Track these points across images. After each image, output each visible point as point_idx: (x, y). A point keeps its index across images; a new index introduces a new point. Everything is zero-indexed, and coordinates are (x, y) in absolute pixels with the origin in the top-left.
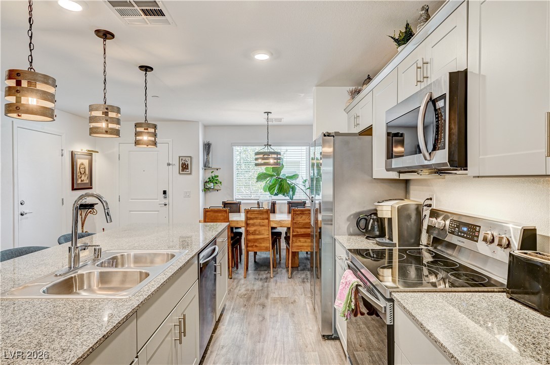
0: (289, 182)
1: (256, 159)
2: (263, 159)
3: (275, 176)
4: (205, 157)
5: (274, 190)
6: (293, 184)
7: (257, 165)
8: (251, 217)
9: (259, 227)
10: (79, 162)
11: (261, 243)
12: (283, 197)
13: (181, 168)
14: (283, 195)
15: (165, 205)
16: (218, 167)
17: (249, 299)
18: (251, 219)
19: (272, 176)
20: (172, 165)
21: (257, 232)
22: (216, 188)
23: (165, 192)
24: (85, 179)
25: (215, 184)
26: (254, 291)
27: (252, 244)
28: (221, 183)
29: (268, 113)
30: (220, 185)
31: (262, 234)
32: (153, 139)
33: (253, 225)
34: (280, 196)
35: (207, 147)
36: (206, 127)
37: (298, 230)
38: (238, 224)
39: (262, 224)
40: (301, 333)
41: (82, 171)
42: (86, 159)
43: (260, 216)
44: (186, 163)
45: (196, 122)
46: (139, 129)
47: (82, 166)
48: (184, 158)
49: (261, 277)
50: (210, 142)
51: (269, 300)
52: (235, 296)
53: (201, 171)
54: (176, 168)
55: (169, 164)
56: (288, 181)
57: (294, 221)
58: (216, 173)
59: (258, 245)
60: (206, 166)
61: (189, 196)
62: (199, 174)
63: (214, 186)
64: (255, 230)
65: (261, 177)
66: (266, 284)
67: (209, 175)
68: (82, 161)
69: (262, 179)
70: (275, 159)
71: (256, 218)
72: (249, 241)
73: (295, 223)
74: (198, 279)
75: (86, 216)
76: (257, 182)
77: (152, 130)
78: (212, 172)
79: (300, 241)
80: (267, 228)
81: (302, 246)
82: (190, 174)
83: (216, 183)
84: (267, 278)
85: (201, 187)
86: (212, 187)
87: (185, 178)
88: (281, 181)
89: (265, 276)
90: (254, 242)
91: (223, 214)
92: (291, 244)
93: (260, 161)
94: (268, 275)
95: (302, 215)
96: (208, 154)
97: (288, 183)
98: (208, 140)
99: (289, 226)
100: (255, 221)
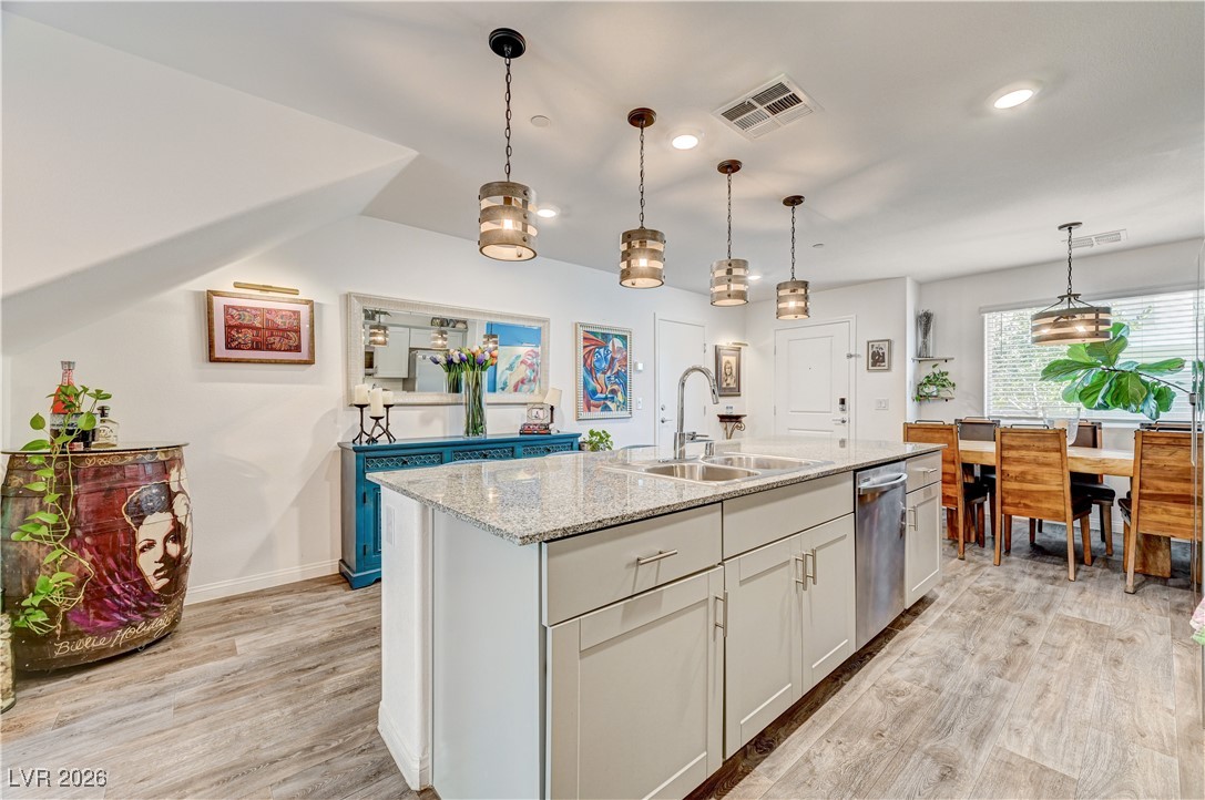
0: (1148, 380)
1: (1035, 329)
2: (1056, 324)
3: (1098, 365)
4: (920, 339)
5: (1097, 398)
6: (1163, 385)
7: (1038, 340)
8: (1013, 443)
9: (1034, 467)
10: (724, 359)
11: (1039, 501)
12: (1126, 415)
13: (870, 361)
14: (1125, 408)
15: (844, 422)
16: (947, 356)
17: (996, 601)
18: (1011, 448)
19: (1089, 366)
20: (856, 356)
21: (1029, 477)
22: (942, 394)
23: (843, 402)
24: (731, 382)
25: (940, 388)
26: (1013, 591)
27: (1017, 501)
28: (954, 385)
29: (1070, 227)
30: (951, 389)
31: (1043, 483)
32: (802, 304)
33: (1019, 461)
34: (1117, 413)
35: (925, 321)
36: (921, 285)
37: (1162, 484)
38: (982, 458)
39: (1041, 460)
40: (1132, 704)
41: (728, 371)
42: (732, 355)
43: (1037, 444)
44: (881, 351)
45: (901, 279)
46: (781, 293)
47: (728, 366)
48: (876, 344)
49: (1039, 572)
50: (931, 311)
51: (1051, 617)
52: (964, 588)
53: (910, 366)
54: (863, 361)
55: (850, 356)
56: (1143, 377)
57: (1144, 461)
58: (943, 367)
59: (1032, 504)
60: (922, 356)
61: (885, 408)
62: (907, 369)
63: (938, 391)
64: (1023, 473)
65: (1055, 370)
66: (1049, 588)
67: (928, 370)
68: (728, 359)
69: (1058, 373)
70: (1092, 324)
71: (1027, 448)
72: (1007, 493)
73: (1150, 466)
74: (854, 512)
75: (732, 431)
76: (1043, 379)
77: (801, 291)
78: (934, 366)
79: (1167, 512)
80: (1058, 471)
81: (1179, 525)
82: (889, 369)
83: (944, 386)
84: (1056, 578)
85: (910, 392)
86: (935, 394)
87: (879, 377)
88: (1118, 377)
89: (1051, 573)
90: (1022, 497)
91: (945, 435)
92: (1134, 516)
93: (1046, 331)
94: (1063, 574)
95: (1172, 449)
96: (926, 334)
97: (1143, 382)
98: (925, 308)
99: (1131, 473)
100: (1023, 453)
